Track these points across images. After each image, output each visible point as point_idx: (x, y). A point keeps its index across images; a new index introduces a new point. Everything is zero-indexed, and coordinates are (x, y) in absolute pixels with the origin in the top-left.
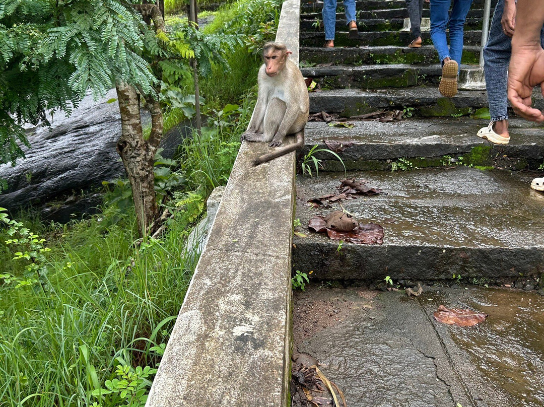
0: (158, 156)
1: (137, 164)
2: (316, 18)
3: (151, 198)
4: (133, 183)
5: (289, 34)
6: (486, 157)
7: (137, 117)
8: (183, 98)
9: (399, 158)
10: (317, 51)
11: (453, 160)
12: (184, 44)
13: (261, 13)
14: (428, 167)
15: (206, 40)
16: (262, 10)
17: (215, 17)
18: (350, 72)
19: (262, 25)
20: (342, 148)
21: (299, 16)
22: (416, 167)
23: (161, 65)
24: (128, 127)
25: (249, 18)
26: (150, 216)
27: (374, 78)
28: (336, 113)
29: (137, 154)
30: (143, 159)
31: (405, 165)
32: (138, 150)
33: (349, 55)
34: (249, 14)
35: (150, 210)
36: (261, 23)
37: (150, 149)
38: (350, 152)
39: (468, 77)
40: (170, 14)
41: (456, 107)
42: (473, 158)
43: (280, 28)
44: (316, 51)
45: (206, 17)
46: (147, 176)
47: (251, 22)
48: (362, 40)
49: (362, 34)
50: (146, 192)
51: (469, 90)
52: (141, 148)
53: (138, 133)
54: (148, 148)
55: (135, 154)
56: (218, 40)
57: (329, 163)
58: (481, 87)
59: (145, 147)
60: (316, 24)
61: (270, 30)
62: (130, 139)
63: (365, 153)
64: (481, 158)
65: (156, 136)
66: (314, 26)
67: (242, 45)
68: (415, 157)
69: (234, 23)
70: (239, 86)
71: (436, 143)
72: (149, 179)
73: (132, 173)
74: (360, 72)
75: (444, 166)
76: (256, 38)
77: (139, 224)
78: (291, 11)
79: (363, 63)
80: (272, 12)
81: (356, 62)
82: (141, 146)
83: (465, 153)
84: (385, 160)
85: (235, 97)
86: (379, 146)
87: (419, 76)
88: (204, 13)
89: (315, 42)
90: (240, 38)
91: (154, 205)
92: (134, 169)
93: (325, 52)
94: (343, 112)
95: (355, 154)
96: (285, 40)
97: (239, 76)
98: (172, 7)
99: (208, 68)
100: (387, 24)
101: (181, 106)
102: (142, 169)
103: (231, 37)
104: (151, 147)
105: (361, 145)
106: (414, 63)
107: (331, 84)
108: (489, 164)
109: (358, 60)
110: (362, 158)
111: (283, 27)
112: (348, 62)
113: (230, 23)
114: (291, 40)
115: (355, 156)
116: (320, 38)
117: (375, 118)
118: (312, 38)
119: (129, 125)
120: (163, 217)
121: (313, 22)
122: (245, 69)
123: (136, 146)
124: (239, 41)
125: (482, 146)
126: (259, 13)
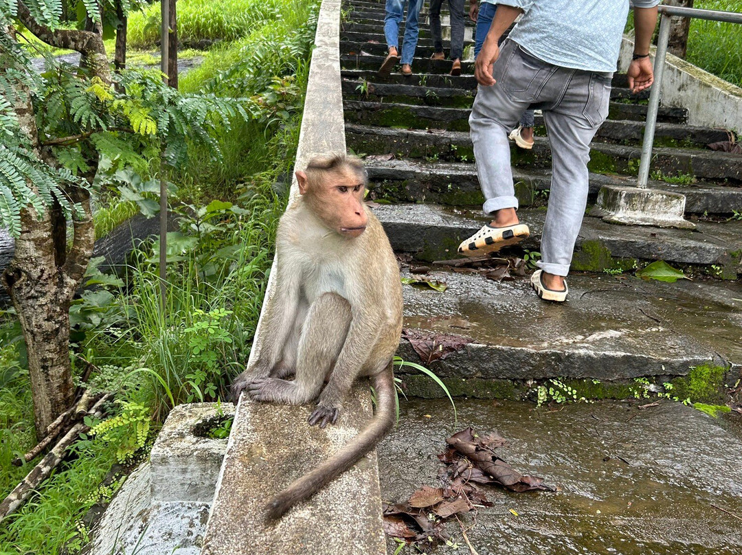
0: (93, 271)
1: (40, 310)
2: (360, 78)
3: (62, 369)
4: (30, 342)
5: (326, 103)
6: (715, 388)
7: (46, 227)
8: (141, 185)
9: (553, 378)
10: (369, 134)
11: (652, 387)
12: (139, 107)
13: (274, 61)
14: (606, 398)
15: (180, 103)
16: (276, 57)
17: (204, 59)
18: (426, 175)
19: (276, 79)
20: (442, 352)
21: (339, 74)
22: (583, 398)
23: (95, 140)
24: (28, 243)
25: (257, 67)
26: (57, 402)
27: (464, 189)
28: (408, 252)
29: (40, 292)
30: (51, 301)
31: (563, 393)
32: (43, 285)
33: (419, 144)
34: (257, 61)
35: (57, 391)
36: (276, 77)
37: (66, 283)
38: (457, 360)
39: (622, 202)
40: (138, 49)
41: (612, 256)
42: (691, 387)
43: (310, 91)
44: (366, 133)
45: (191, 57)
46: (57, 330)
47: (259, 72)
48: (434, 120)
49: (434, 110)
50: (52, 359)
51: (624, 224)
52: (49, 281)
53: (44, 255)
54: (63, 282)
55: (36, 291)
56: (203, 106)
57: (413, 380)
58: (642, 220)
59: (57, 280)
60: (362, 87)
61: (290, 89)
62: (29, 266)
63: (485, 366)
64: (707, 388)
65: (79, 260)
66: (359, 90)
67: (246, 117)
68: (583, 379)
69: (232, 73)
70: (235, 164)
71: (623, 354)
72: (60, 336)
73: (29, 324)
74: (442, 177)
75: (636, 399)
76: (267, 99)
77: (37, 414)
78: (327, 64)
79: (440, 159)
80: (291, 60)
81: (429, 156)
82: (50, 278)
83: (676, 376)
84: (524, 381)
85: (227, 181)
86: (514, 354)
87: (537, 191)
88: (189, 51)
89: (361, 117)
90: (242, 105)
91: (66, 382)
92: (33, 319)
93: (380, 136)
94: (420, 251)
95: (467, 365)
96: (321, 114)
97: (236, 150)
98: (142, 38)
99: (181, 153)
100: (468, 97)
101: (136, 197)
102: (48, 319)
103: (227, 102)
104: (68, 280)
105: (480, 349)
106: (519, 164)
107: (394, 193)
108: (721, 401)
109: (432, 154)
110: (479, 374)
111: (315, 91)
112: (416, 155)
113: (227, 72)
114: (330, 115)
115: (466, 369)
116: (369, 111)
117: (476, 268)
118: (358, 110)
119: (29, 240)
120: (80, 408)
121: (358, 84)
122: (245, 140)
123: (40, 277)
124: (242, 111)
125: (710, 367)
126: (271, 60)
